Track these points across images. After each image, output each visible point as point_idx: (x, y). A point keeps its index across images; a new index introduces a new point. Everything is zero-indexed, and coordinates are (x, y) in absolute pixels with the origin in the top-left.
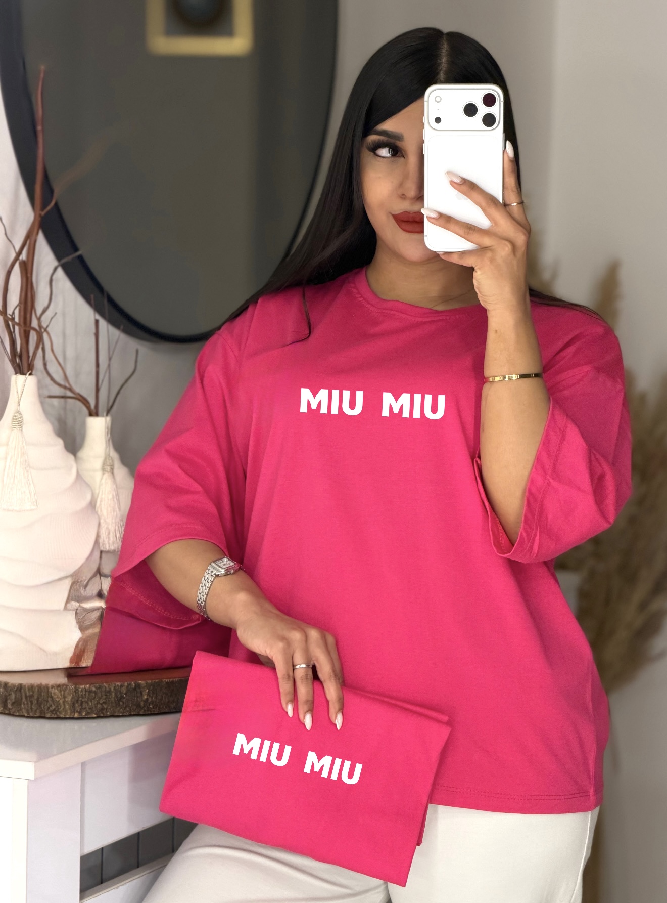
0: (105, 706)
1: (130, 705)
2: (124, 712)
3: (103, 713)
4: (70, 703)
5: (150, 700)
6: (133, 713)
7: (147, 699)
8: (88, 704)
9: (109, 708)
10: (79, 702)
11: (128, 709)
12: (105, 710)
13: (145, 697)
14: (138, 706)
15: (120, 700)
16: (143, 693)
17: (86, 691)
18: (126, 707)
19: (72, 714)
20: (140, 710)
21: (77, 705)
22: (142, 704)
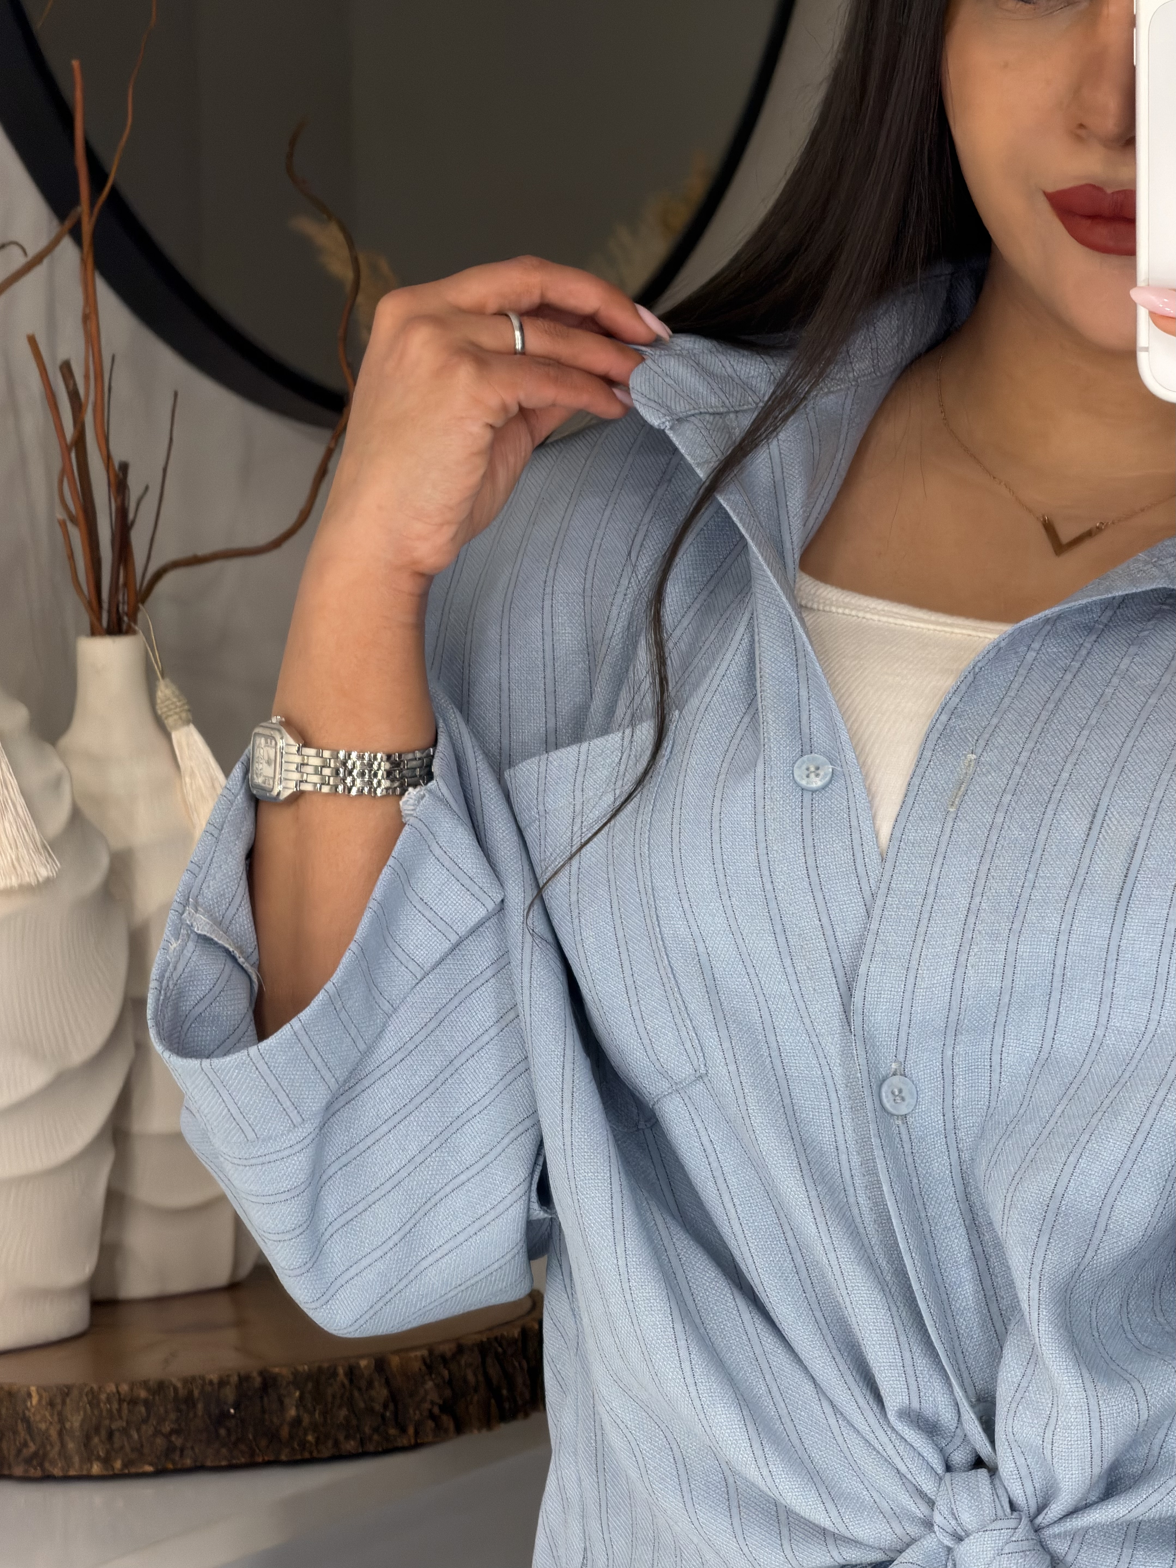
0: (178, 1441)
1: (251, 1437)
2: (233, 1457)
3: (173, 1462)
4: (77, 1434)
5: (306, 1420)
7: (298, 1419)
8: (129, 1437)
9: (189, 1445)
10: (103, 1433)
11: (243, 1448)
12: (178, 1453)
13: (293, 1412)
14: (273, 1436)
15: (220, 1422)
16: (287, 1401)
17: (121, 1401)
18: (238, 1442)
19: (85, 1467)
20: (280, 1450)
21: (96, 1440)
22: (285, 1432)
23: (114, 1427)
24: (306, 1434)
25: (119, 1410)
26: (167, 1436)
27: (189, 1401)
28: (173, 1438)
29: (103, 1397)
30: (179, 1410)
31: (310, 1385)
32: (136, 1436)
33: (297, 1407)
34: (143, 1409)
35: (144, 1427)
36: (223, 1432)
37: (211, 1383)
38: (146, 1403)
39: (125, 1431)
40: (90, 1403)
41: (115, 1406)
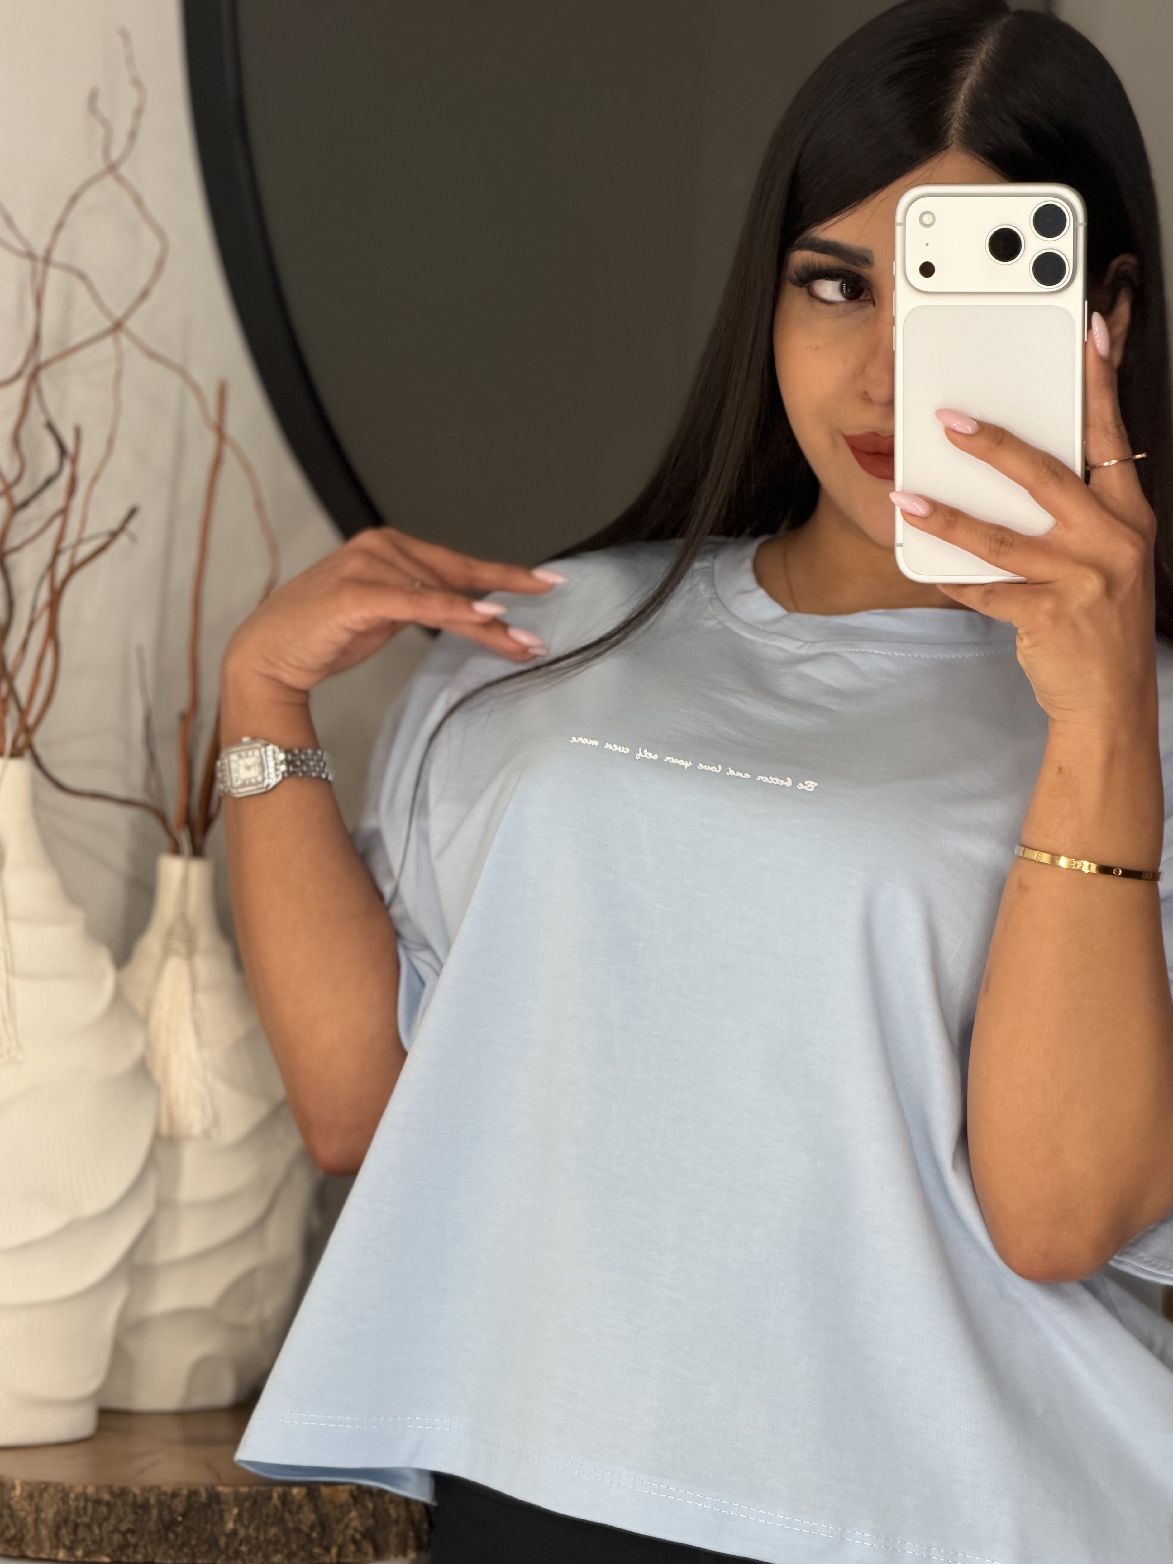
1: (194, 1542)
3: (128, 1556)
4: (50, 1524)
5: (242, 1533)
7: (235, 1532)
8: (92, 1531)
10: (70, 1525)
11: (186, 1550)
12: (132, 1549)
13: (230, 1526)
15: (169, 1527)
16: (227, 1515)
17: (87, 1501)
18: (183, 1545)
19: (54, 1552)
21: (64, 1531)
22: (222, 1541)
23: (79, 1521)
24: (240, 1544)
25: (85, 1508)
26: (124, 1534)
27: (145, 1506)
28: (129, 1536)
29: (72, 1496)
30: (136, 1513)
31: (247, 1504)
32: (97, 1531)
33: (235, 1522)
34: (104, 1510)
35: (105, 1524)
36: (171, 1536)
37: (165, 1494)
38: (108, 1505)
39: (88, 1526)
40: (62, 1499)
41: (82, 1504)
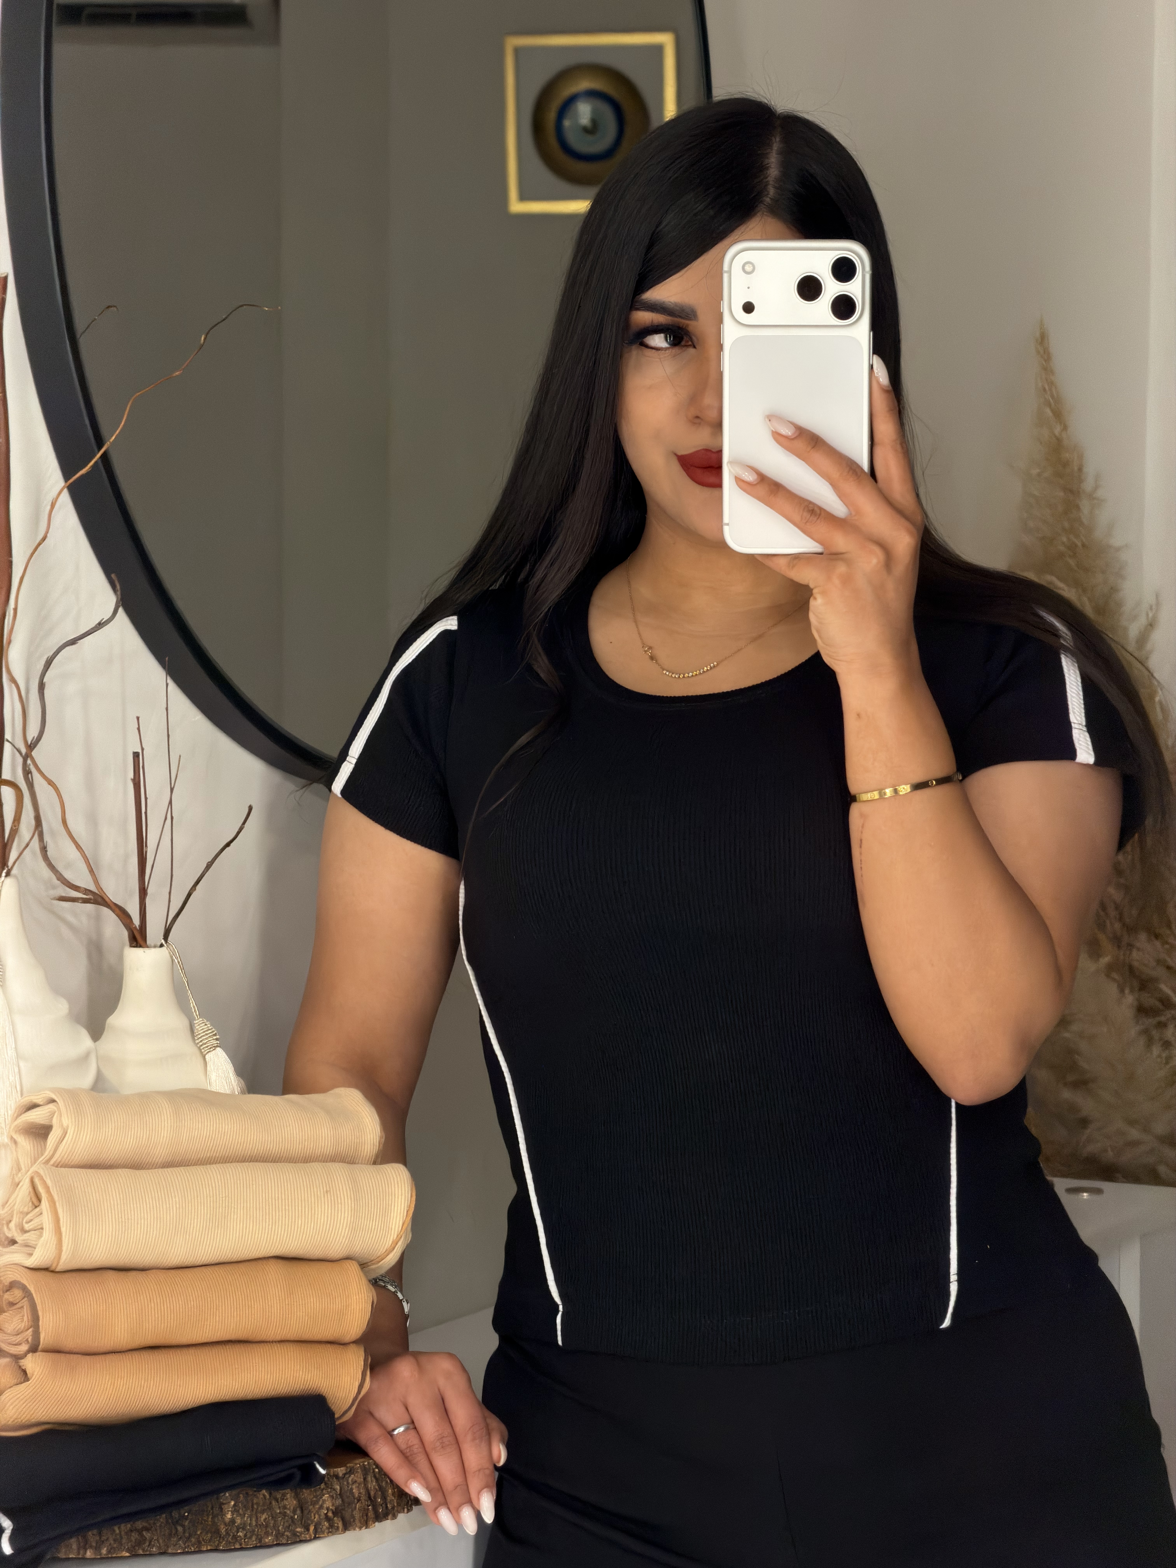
0: (147, 1535)
1: (199, 1533)
2: (186, 1548)
3: (143, 1550)
5: (238, 1521)
6: (205, 1549)
7: (233, 1521)
8: (113, 1531)
9: (155, 1538)
11: (193, 1540)
12: (147, 1544)
13: (229, 1516)
14: (215, 1532)
15: (177, 1522)
16: (225, 1508)
18: (190, 1536)
19: (81, 1552)
20: (220, 1543)
22: (223, 1530)
24: (238, 1531)
26: (140, 1531)
28: (144, 1533)
31: (242, 1496)
32: (117, 1531)
33: (233, 1512)
36: (180, 1529)
